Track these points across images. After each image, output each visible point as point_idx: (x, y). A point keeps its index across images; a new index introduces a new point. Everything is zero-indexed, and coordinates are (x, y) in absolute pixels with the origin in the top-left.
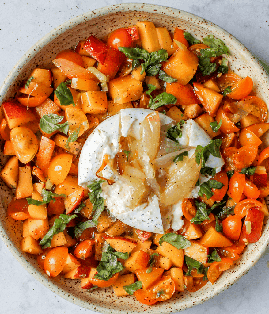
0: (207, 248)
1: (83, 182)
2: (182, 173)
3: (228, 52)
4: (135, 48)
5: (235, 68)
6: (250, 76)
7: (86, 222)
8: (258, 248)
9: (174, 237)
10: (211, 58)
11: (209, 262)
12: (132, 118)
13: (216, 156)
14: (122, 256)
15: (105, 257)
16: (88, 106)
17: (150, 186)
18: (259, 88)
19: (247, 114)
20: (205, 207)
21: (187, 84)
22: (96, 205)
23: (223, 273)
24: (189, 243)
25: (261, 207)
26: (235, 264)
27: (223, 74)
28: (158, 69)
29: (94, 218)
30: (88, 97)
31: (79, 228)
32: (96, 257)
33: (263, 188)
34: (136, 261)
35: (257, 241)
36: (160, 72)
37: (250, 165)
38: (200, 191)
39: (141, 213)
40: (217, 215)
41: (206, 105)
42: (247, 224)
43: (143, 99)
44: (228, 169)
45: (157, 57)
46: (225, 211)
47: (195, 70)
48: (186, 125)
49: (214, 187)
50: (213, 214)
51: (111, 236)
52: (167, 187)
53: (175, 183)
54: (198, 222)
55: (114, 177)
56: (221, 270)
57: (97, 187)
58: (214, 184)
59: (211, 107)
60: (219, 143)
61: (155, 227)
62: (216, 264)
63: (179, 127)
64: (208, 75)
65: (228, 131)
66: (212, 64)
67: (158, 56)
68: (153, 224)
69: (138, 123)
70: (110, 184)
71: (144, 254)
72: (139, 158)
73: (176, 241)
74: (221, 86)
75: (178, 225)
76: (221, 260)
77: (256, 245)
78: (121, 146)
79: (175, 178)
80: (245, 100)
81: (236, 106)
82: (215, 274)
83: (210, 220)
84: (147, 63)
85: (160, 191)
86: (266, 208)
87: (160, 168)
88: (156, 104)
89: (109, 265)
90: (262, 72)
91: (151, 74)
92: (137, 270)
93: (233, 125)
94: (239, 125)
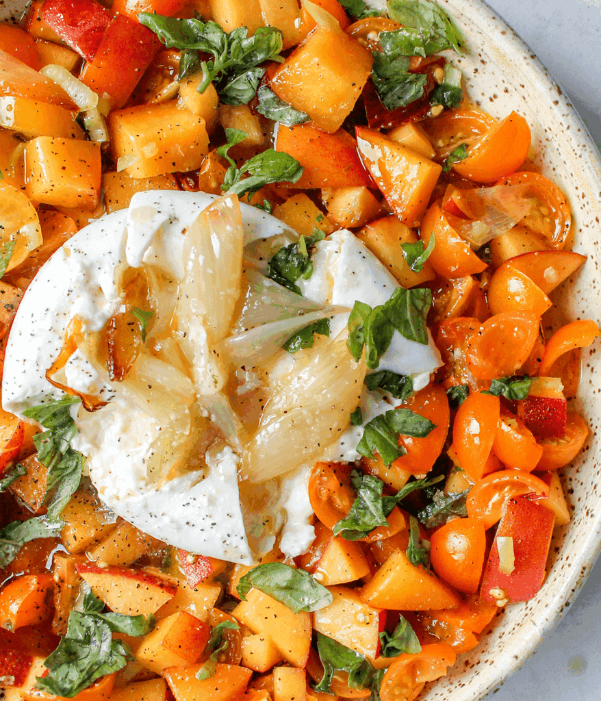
0: (380, 611)
1: (12, 398)
2: (305, 382)
3: (461, 46)
4: (190, 21)
5: (483, 94)
6: (525, 114)
7: (28, 521)
8: (533, 618)
9: (284, 576)
10: (410, 58)
11: (384, 652)
12: (159, 212)
13: (415, 340)
14: (127, 627)
15: (77, 627)
16: (39, 178)
17: (208, 419)
18: (549, 150)
19: (512, 225)
20: (380, 491)
21: (339, 130)
22: (56, 473)
23: (427, 687)
24: (327, 595)
25: (543, 494)
26: (466, 663)
27: (446, 109)
28: (255, 82)
29: (52, 510)
30: (40, 150)
31: (9, 538)
32: (55, 623)
33: (553, 441)
34: (166, 643)
35: (533, 597)
36: (260, 92)
37: (517, 371)
38: (364, 440)
39: (181, 498)
40: (416, 516)
41: (390, 189)
42: (504, 545)
43: (208, 166)
44: (452, 379)
45: (245, 43)
46: (440, 503)
47: (358, 86)
48: (326, 246)
49: (405, 430)
50: (402, 512)
51: (102, 565)
52: (263, 424)
53: (286, 412)
54: (355, 532)
55: (102, 388)
56: (422, 679)
57: (63, 419)
58: (405, 422)
59: (403, 196)
60: (424, 300)
61: (225, 541)
62: (405, 661)
63: (303, 249)
64: (401, 108)
65: (453, 269)
66: (413, 76)
67: (249, 40)
68: (218, 534)
69: (177, 228)
70: (91, 407)
71: (194, 621)
72: (181, 333)
73: (289, 588)
74: (441, 143)
75: (297, 540)
76: (420, 648)
77: (529, 609)
78: (123, 294)
79: (284, 397)
80: (506, 183)
81: (482, 201)
82: (405, 691)
83: (390, 529)
84: (219, 62)
85: (240, 436)
86: (562, 499)
87: (243, 368)
88: (243, 182)
89: (88, 650)
90: (557, 97)
91: (234, 98)
92: (169, 668)
93: (465, 251)
94: (488, 253)
